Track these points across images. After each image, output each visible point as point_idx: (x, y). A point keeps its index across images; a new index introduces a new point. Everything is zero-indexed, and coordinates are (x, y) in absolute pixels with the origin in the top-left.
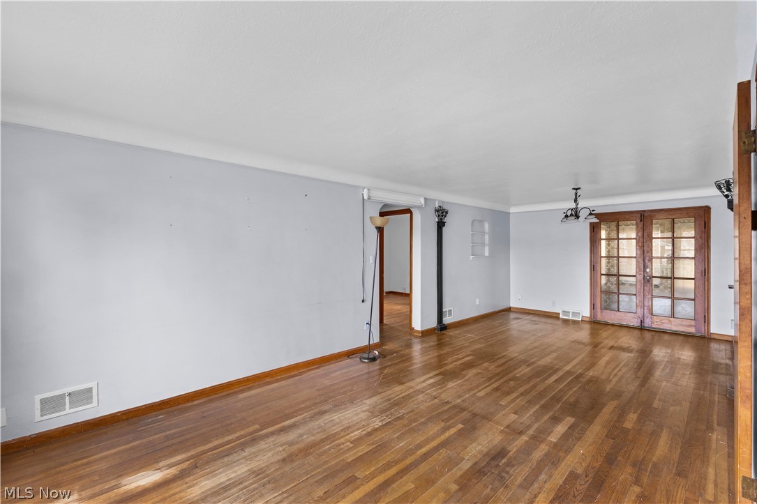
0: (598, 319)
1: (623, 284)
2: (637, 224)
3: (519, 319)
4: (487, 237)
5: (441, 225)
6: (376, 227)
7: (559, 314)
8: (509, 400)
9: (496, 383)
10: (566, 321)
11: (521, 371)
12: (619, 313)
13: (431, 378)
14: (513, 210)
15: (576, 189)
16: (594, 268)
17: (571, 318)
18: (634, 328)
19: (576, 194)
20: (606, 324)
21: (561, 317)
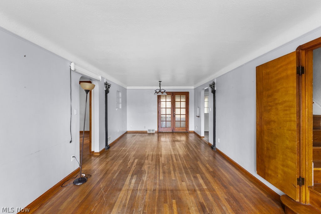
0: (160, 131)
1: (162, 118)
2: (171, 97)
3: (135, 136)
4: (120, 99)
5: (107, 92)
6: (85, 90)
7: (147, 131)
8: (174, 176)
9: (160, 169)
10: (150, 134)
11: (162, 160)
12: (166, 128)
13: (131, 179)
14: (128, 88)
15: (160, 82)
16: (159, 112)
17: (151, 132)
18: (170, 133)
19: (160, 84)
20: (163, 133)
21: (148, 132)
